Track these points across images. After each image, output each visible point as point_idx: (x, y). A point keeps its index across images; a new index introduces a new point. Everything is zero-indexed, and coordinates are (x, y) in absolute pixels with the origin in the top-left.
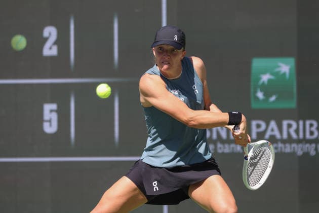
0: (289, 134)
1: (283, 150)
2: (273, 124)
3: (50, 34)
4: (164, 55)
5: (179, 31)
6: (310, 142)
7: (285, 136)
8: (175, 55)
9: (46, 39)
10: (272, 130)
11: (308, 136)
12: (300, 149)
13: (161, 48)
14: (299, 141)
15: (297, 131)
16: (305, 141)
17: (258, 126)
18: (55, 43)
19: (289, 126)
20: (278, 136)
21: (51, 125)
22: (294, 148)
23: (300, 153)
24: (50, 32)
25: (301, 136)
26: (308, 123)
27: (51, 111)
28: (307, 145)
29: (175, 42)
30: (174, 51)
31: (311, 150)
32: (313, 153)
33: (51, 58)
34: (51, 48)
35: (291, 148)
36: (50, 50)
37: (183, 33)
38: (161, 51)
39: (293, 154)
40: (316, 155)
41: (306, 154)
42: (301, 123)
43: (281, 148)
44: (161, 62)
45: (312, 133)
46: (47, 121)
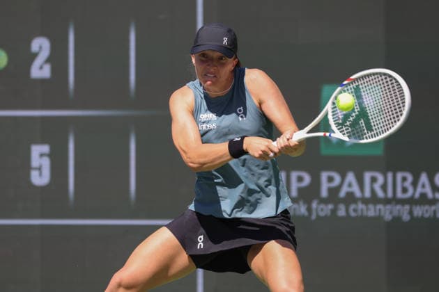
0: (373, 191)
1: (365, 213)
2: (351, 177)
3: (41, 48)
4: (208, 65)
5: (230, 31)
6: (402, 202)
7: (367, 194)
8: (223, 65)
9: (35, 55)
10: (350, 185)
11: (400, 195)
12: (388, 213)
13: (203, 55)
14: (387, 201)
15: (384, 187)
16: (395, 200)
17: (330, 179)
18: (48, 61)
19: (374, 180)
20: (358, 194)
21: (41, 174)
22: (380, 210)
23: (388, 217)
24: (41, 46)
25: (390, 194)
26: (399, 176)
27: (42, 155)
28: (399, 207)
29: (225, 47)
30: (222, 59)
31: (403, 214)
32: (406, 217)
33: (42, 81)
34: (41, 68)
35: (375, 211)
36: (40, 70)
37: (235, 35)
38: (205, 58)
39: (379, 218)
40: (410, 221)
41: (397, 219)
42: (390, 175)
43: (362, 210)
44: (203, 74)
45: (405, 190)
46: (36, 169)
